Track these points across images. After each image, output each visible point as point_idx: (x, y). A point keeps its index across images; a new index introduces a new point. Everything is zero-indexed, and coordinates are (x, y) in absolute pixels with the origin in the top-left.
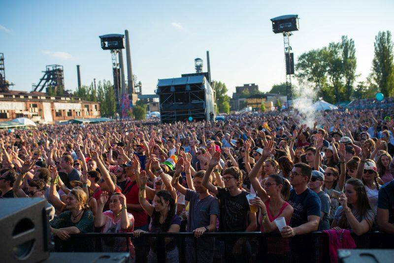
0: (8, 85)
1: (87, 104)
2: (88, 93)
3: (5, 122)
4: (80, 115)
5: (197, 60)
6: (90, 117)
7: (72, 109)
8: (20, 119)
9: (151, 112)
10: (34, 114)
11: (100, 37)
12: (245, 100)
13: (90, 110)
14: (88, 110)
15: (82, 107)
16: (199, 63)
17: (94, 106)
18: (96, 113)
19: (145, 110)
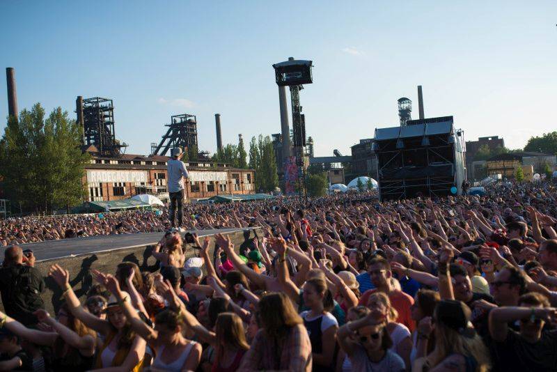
0: (119, 146)
1: (236, 173)
2: (235, 157)
3: (120, 201)
4: (225, 190)
5: (401, 100)
6: (240, 193)
7: (214, 180)
8: (142, 197)
9: (332, 184)
10: (161, 188)
11: (274, 66)
12: (483, 163)
13: (240, 181)
14: (237, 182)
15: (229, 177)
16: (405, 106)
17: (245, 175)
18: (248, 187)
19: (325, 181)
